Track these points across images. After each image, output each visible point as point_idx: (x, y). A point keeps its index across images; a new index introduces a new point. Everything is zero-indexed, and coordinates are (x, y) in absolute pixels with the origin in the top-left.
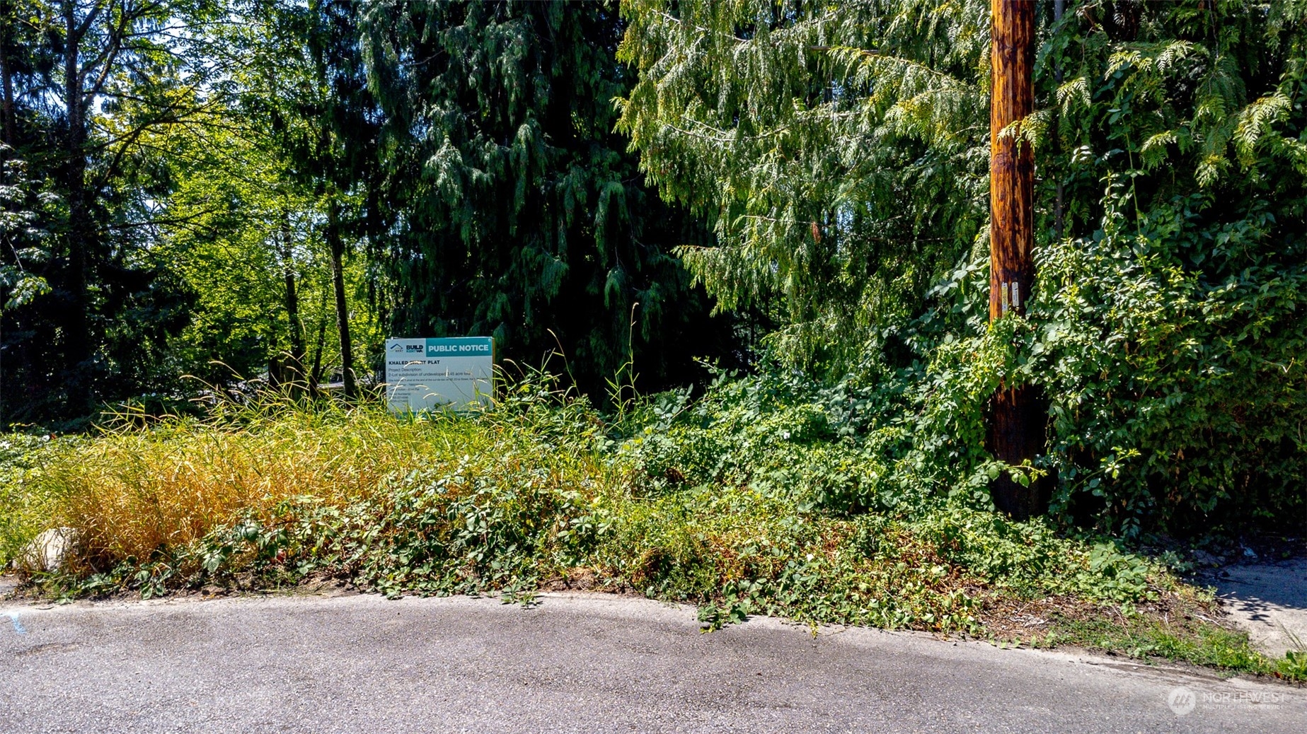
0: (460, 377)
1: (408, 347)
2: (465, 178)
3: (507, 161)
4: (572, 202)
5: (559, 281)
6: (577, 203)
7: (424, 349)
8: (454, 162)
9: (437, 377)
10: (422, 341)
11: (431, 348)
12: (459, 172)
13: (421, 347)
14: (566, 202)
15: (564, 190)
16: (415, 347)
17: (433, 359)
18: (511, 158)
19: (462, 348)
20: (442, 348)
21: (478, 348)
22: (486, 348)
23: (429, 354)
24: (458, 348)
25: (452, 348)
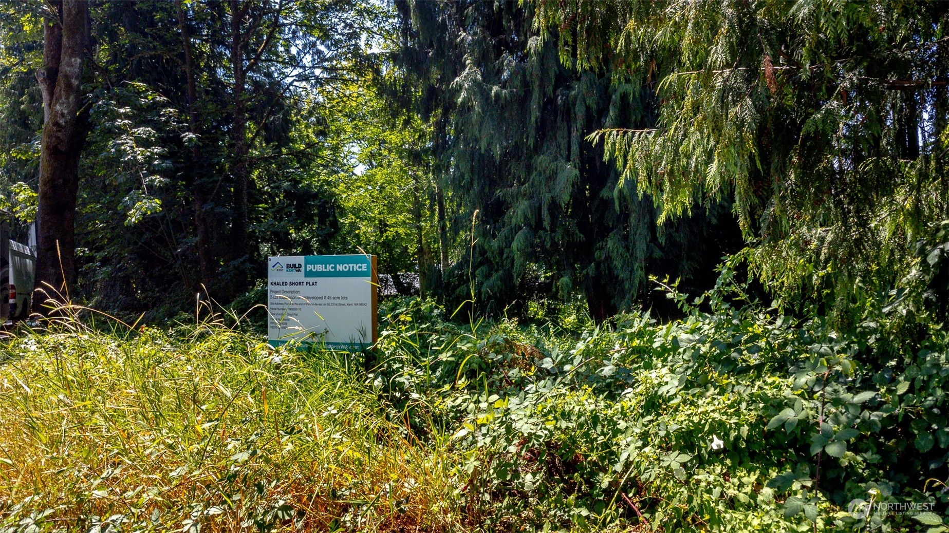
0: (337, 301)
1: (288, 266)
2: (485, 95)
3: (524, 75)
4: (583, 109)
6: (588, 108)
8: (474, 81)
9: (315, 301)
10: (300, 259)
11: (309, 267)
12: (480, 89)
13: (299, 266)
14: (577, 109)
15: (576, 97)
16: (294, 266)
17: (311, 280)
18: (527, 73)
20: (319, 268)
21: (356, 267)
22: (365, 267)
23: (307, 274)
25: (330, 268)
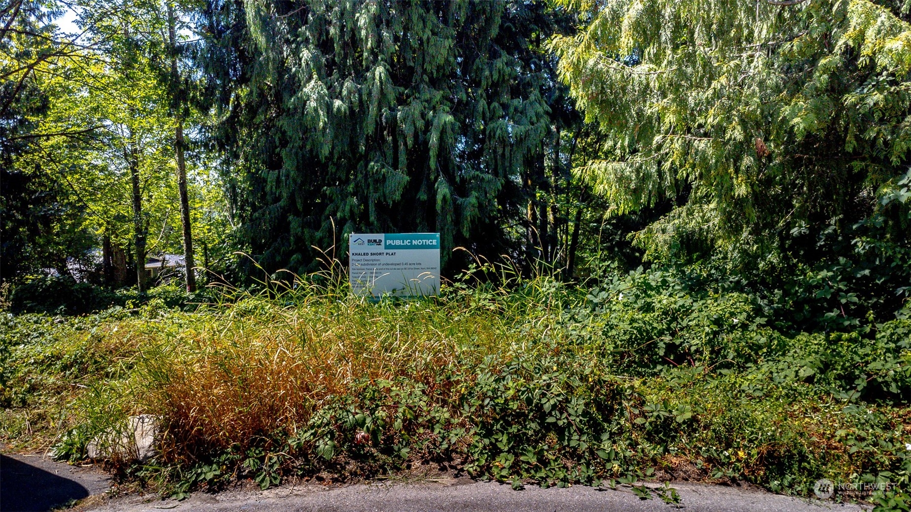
0: (413, 266)
1: (369, 241)
2: (329, 107)
3: (360, 94)
5: (401, 190)
7: (383, 243)
8: (321, 94)
9: (394, 267)
10: (381, 236)
11: (389, 242)
12: (324, 102)
13: (380, 241)
16: (375, 241)
17: (391, 251)
18: (363, 93)
19: (415, 242)
21: (428, 242)
22: (434, 242)
23: (387, 247)
24: (411, 242)
25: (407, 242)
